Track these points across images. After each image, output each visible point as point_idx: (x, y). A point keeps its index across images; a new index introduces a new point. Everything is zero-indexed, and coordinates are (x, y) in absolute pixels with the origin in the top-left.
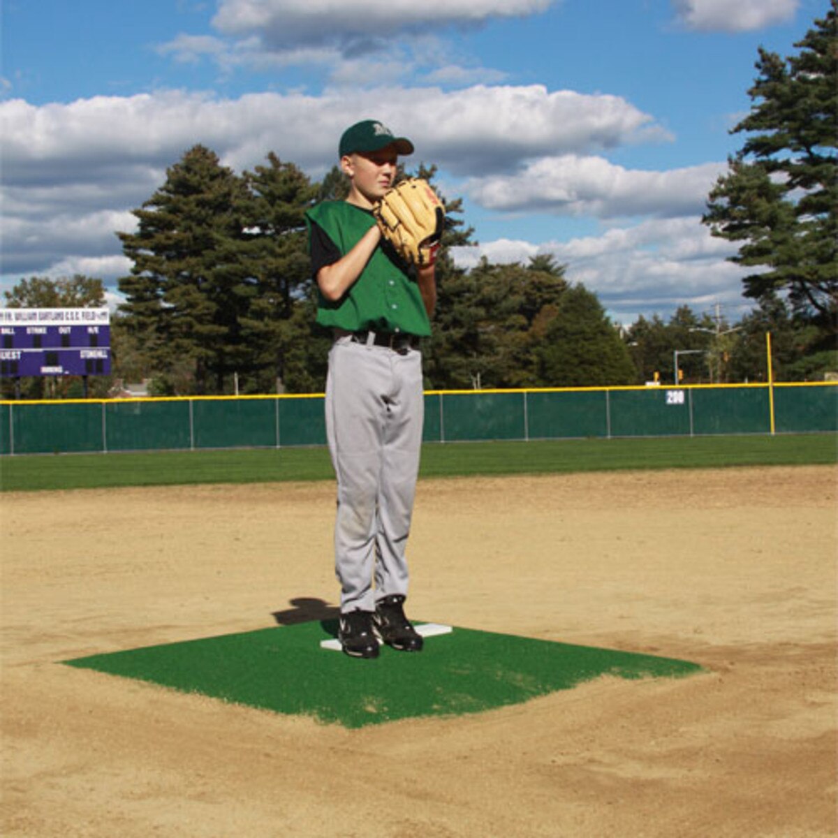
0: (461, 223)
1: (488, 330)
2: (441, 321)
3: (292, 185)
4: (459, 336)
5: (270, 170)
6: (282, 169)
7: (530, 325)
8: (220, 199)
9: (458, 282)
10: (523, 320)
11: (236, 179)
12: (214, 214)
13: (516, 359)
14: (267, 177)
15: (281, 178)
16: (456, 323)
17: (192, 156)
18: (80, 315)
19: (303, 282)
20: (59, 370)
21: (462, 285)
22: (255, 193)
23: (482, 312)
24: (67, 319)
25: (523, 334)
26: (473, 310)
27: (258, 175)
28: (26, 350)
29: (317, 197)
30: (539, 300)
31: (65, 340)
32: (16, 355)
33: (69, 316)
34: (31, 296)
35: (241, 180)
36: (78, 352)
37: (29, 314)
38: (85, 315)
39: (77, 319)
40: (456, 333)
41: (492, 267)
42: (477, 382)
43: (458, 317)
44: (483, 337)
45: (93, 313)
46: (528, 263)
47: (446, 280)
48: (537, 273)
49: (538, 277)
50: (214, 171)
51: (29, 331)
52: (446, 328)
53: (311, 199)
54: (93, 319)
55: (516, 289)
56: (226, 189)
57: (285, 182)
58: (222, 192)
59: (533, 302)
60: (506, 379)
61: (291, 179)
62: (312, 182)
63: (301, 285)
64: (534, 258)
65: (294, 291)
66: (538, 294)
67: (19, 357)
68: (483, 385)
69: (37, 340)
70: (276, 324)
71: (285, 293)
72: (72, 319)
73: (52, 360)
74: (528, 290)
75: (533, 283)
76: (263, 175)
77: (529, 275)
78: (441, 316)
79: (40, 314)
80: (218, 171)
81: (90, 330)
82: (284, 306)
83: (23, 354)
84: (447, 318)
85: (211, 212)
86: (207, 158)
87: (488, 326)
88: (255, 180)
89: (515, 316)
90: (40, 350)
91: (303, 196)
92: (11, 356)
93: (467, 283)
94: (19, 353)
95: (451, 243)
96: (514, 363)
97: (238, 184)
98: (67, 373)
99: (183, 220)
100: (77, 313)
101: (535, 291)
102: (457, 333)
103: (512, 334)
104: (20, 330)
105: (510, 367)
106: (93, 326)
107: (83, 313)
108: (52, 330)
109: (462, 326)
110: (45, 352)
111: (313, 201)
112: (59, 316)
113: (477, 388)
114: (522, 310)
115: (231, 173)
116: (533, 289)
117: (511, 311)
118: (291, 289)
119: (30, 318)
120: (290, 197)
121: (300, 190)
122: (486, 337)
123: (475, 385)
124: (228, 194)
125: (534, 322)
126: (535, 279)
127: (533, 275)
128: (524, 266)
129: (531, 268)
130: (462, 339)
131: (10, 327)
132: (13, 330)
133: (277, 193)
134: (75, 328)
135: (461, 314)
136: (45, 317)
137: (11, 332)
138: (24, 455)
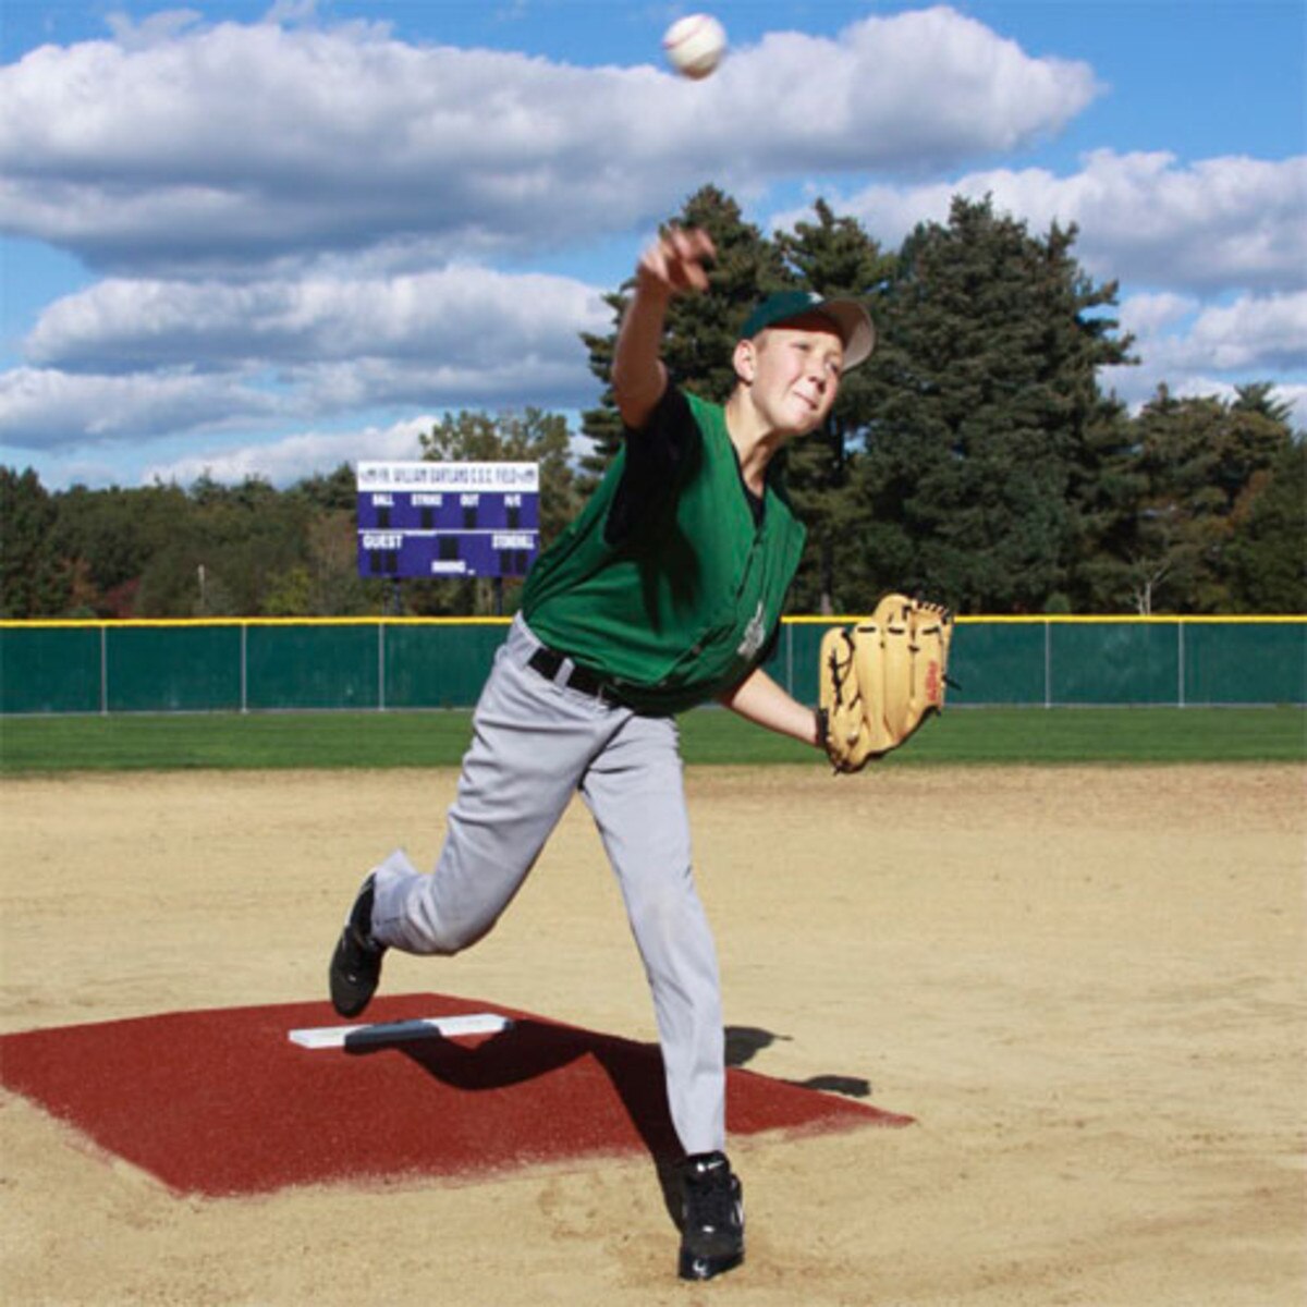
0: (1114, 324)
1: (1161, 514)
2: (1079, 496)
3: (849, 257)
4: (1107, 523)
5: (818, 231)
6: (836, 227)
7: (1231, 505)
8: (740, 281)
9: (1110, 429)
10: (1218, 496)
11: (765, 245)
12: (730, 305)
13: (1210, 565)
14: (814, 241)
15: (834, 244)
16: (1104, 500)
17: (698, 206)
18: (493, 476)
19: (866, 424)
20: (459, 567)
21: (1115, 435)
22: (795, 270)
23: (1142, 481)
24: (474, 480)
25: (1222, 521)
26: (1130, 479)
27: (799, 237)
28: (410, 533)
29: (890, 278)
30: (1248, 462)
31: (470, 517)
32: (396, 540)
33: (477, 476)
35: (774, 246)
36: (489, 539)
37: (417, 471)
38: (502, 475)
39: (489, 481)
40: (1102, 520)
41: (1174, 404)
42: (1144, 604)
43: (1110, 491)
44: (1144, 528)
45: (514, 471)
46: (1235, 397)
47: (1091, 424)
48: (1246, 414)
49: (1247, 422)
50: (734, 231)
51: (415, 501)
52: (1086, 510)
53: (880, 280)
54: (513, 481)
55: (1210, 443)
56: (748, 264)
57: (840, 251)
58: (741, 267)
59: (1238, 466)
61: (850, 247)
62: (883, 251)
63: (862, 431)
64: (1243, 388)
65: (852, 438)
66: (1246, 452)
67: (399, 544)
68: (1156, 609)
69: (427, 517)
70: (823, 497)
71: (837, 444)
72: (481, 480)
73: (448, 550)
74: (1231, 445)
75: (1237, 432)
76: (807, 239)
77: (1233, 418)
78: (1083, 488)
79: (433, 471)
80: (737, 230)
81: (509, 501)
82: (836, 464)
83: (406, 540)
84: (1089, 491)
85: (724, 303)
86: (722, 208)
87: (1164, 507)
88: (794, 246)
89: (1208, 490)
90: (431, 533)
91: (869, 276)
92: (387, 542)
93: (1122, 432)
94: (399, 538)
95: (1099, 361)
96: (1206, 572)
97: (768, 253)
98: (471, 572)
99: (682, 315)
100: (489, 471)
101: (1240, 447)
102: (1103, 519)
103: (1206, 520)
104: (402, 498)
105: (1199, 579)
106: (512, 494)
107: (498, 472)
108: (451, 498)
109: (1112, 507)
110: (440, 538)
111: (884, 285)
112: (461, 475)
113: (1146, 613)
114: (1216, 476)
115: (758, 235)
116: (1237, 443)
117: (1192, 485)
118: (847, 435)
119: (417, 479)
120: (847, 277)
121: (862, 266)
122: (1151, 527)
123: (1140, 607)
124: (752, 272)
125: (1238, 501)
126: (1242, 426)
127: (1239, 419)
128: (1226, 403)
129: (1237, 405)
130: (1110, 529)
131: (385, 493)
132: (391, 498)
133: (827, 270)
134: (485, 497)
135: (1112, 485)
136: (439, 477)
137: (388, 502)
138: (399, 710)
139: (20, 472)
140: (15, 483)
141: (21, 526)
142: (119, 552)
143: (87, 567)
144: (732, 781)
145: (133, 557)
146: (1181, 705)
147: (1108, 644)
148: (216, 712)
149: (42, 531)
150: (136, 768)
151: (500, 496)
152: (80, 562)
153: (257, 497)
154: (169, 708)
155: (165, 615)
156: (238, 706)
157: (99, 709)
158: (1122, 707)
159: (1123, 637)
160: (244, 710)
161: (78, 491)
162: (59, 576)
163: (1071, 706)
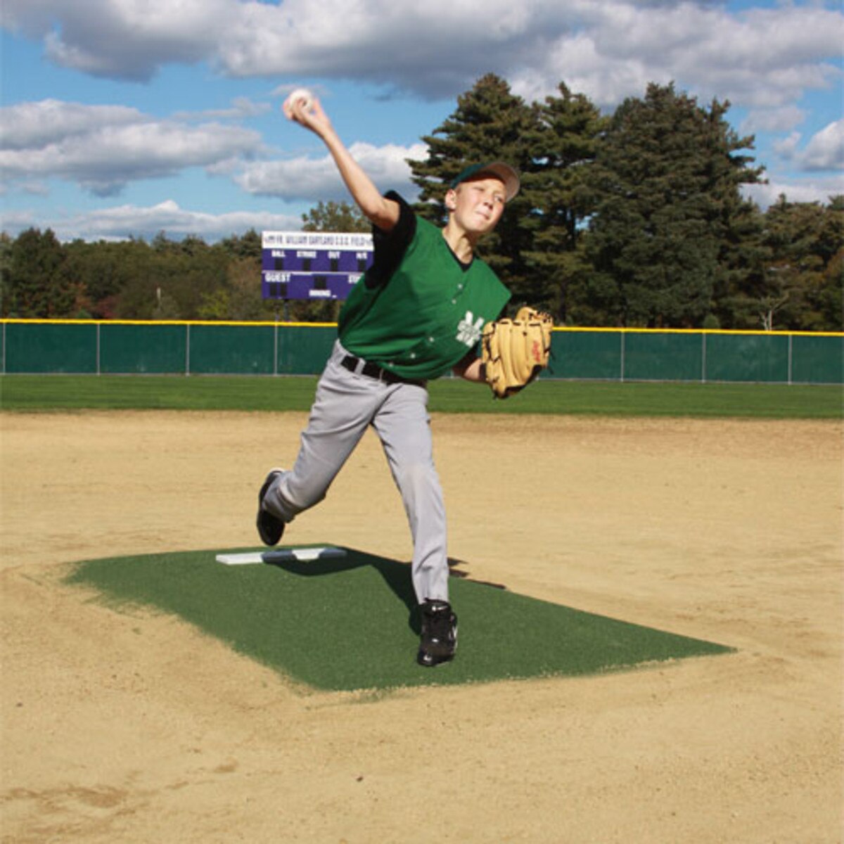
0: (752, 160)
1: (779, 271)
2: (726, 259)
3: (581, 117)
4: (745, 276)
5: (560, 101)
6: (572, 100)
7: (825, 265)
8: (510, 129)
9: (747, 221)
10: (818, 260)
11: (526, 109)
12: (502, 143)
13: (812, 301)
14: (557, 107)
15: (572, 110)
16: (743, 262)
17: (483, 85)
18: (349, 241)
19: (589, 214)
20: (326, 293)
21: (750, 224)
22: (545, 124)
23: (769, 251)
24: (337, 244)
25: (818, 276)
26: (760, 249)
27: (548, 105)
28: (295, 273)
29: (607, 130)
30: (836, 241)
31: (334, 265)
32: (286, 278)
33: (339, 241)
34: (326, 219)
35: (532, 110)
36: (346, 278)
37: (300, 238)
38: (354, 241)
39: (347, 244)
40: (741, 273)
41: (790, 206)
42: (767, 323)
43: (746, 256)
44: (767, 279)
45: (363, 239)
46: (828, 203)
47: (735, 217)
48: (836, 213)
49: (836, 217)
50: (505, 100)
51: (299, 254)
52: (731, 267)
53: (600, 131)
54: (362, 244)
55: (813, 228)
56: (516, 119)
57: (574, 113)
58: (512, 121)
59: (830, 243)
60: (798, 320)
61: (581, 111)
62: (602, 114)
63: (587, 218)
64: (834, 198)
65: (580, 223)
66: (835, 235)
67: (288, 280)
68: (775, 326)
69: (306, 264)
70: (559, 256)
71: (571, 225)
72: (342, 244)
73: (320, 283)
74: (826, 231)
75: (830, 223)
76: (553, 107)
77: (828, 214)
78: (729, 254)
79: (310, 237)
80: (510, 99)
81: (359, 256)
82: (570, 237)
83: (293, 277)
84: (733, 256)
85: (498, 141)
86: (499, 87)
87: (783, 265)
88: (545, 111)
89: (810, 257)
90: (309, 273)
91: (593, 128)
92: (281, 278)
93: (755, 222)
94: (288, 276)
95: (742, 180)
96: (809, 305)
97: (529, 114)
98: (334, 296)
99: (472, 147)
100: (347, 239)
101: (831, 232)
102: (743, 273)
103: (807, 274)
104: (291, 253)
105: (804, 309)
106: (362, 252)
107: (352, 239)
108: (322, 254)
109: (747, 267)
110: (315, 277)
111: (603, 134)
112: (328, 241)
113: (769, 330)
114: (815, 249)
115: (522, 103)
116: (830, 230)
117: (801, 254)
118: (577, 220)
119: (301, 242)
120: (579, 128)
121: (589, 122)
122: (773, 278)
123: (765, 325)
124: (518, 124)
125: (830, 263)
126: (834, 220)
127: (831, 215)
128: (823, 206)
129: (830, 207)
130: (747, 279)
131: (280, 250)
132: (283, 253)
133: (566, 124)
134: (344, 254)
135: (748, 253)
136: (314, 241)
137: (282, 255)
138: (288, 376)
139: (43, 232)
140: (39, 238)
141: (41, 263)
142: (106, 279)
143: (85, 287)
144: (502, 423)
145: (115, 282)
146: (790, 383)
147: (742, 347)
148: (170, 375)
149: (54, 266)
150: (123, 408)
151: (354, 253)
152: (81, 284)
153: (195, 248)
154: (139, 372)
155: (135, 317)
156: (184, 372)
157: (95, 371)
158: (752, 383)
159: (753, 343)
160: (188, 374)
161: (79, 243)
162: (65, 293)
163: (718, 382)
